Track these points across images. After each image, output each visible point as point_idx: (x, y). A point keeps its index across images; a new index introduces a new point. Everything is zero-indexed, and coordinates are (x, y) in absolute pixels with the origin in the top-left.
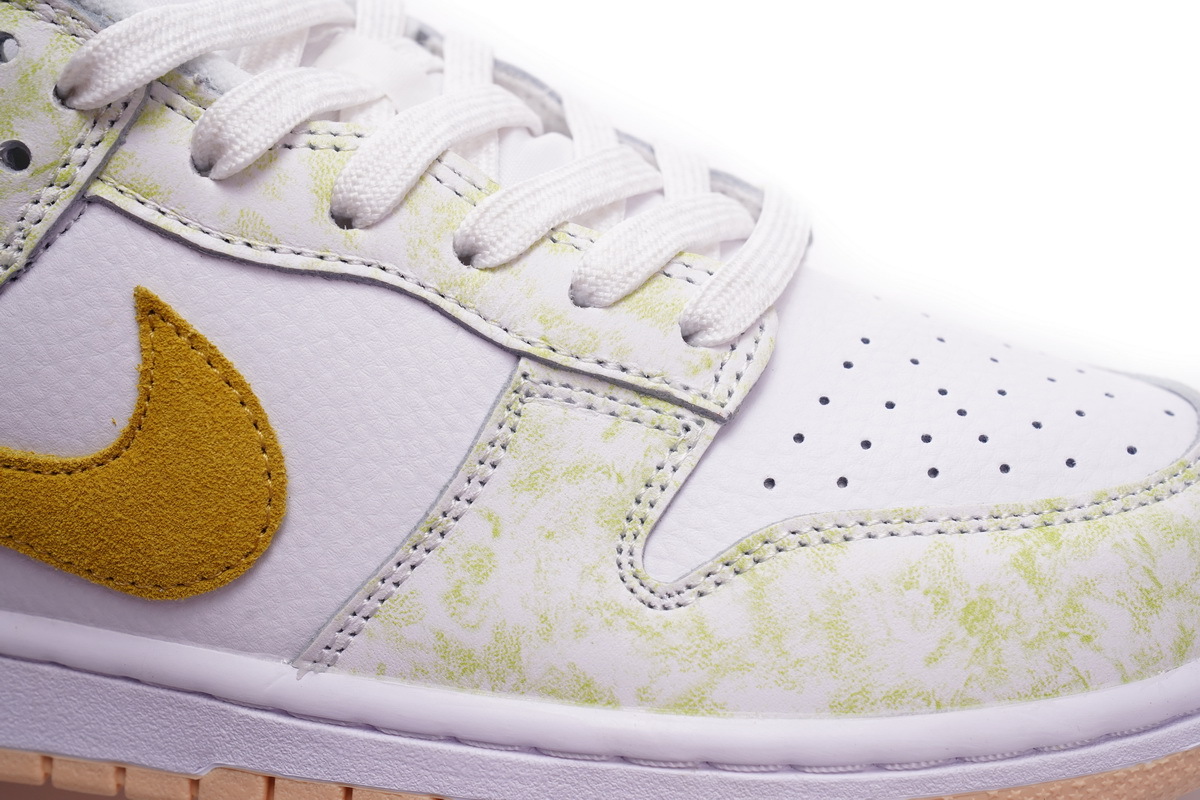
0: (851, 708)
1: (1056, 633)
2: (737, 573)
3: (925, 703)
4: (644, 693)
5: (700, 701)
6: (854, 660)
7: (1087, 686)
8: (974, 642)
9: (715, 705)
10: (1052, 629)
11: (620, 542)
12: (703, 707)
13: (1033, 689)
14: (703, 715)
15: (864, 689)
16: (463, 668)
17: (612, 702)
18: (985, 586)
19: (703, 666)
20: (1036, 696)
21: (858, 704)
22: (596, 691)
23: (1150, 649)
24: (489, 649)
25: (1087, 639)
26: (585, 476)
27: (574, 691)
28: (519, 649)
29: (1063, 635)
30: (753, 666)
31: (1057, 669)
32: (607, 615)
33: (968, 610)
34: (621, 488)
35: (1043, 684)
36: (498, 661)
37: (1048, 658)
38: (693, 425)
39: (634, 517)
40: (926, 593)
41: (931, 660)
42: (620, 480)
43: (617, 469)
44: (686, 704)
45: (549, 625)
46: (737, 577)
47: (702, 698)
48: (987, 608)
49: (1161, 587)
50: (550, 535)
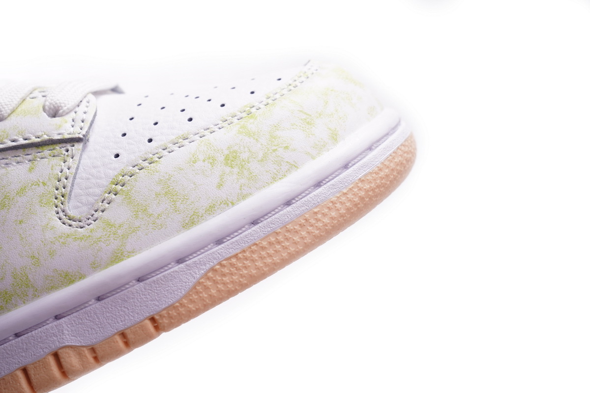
0: (193, 223)
1: (271, 151)
2: (115, 195)
3: (226, 205)
4: (94, 264)
5: (122, 254)
6: (185, 202)
7: (298, 168)
8: (236, 170)
9: (129, 252)
10: (268, 150)
11: (56, 209)
12: (124, 256)
13: (273, 178)
14: (125, 259)
15: (194, 212)
16: (5, 300)
17: (82, 277)
18: (230, 147)
19: (116, 239)
20: (276, 181)
21: (195, 220)
22: (72, 276)
23: (319, 141)
24: (13, 285)
25: (286, 148)
26: (27, 190)
27: (62, 282)
28: (27, 276)
29: (274, 151)
30: (139, 227)
31: (279, 165)
32: (61, 240)
33: (227, 158)
34: (46, 188)
35: (276, 174)
36: (20, 288)
37: (272, 163)
38: (70, 148)
39: (58, 196)
40: (204, 161)
41: (220, 186)
42: (44, 184)
43: (41, 181)
44: (115, 259)
45: (37, 259)
46: (116, 196)
47: (122, 252)
48: (234, 154)
49: (310, 116)
50: (21, 222)
